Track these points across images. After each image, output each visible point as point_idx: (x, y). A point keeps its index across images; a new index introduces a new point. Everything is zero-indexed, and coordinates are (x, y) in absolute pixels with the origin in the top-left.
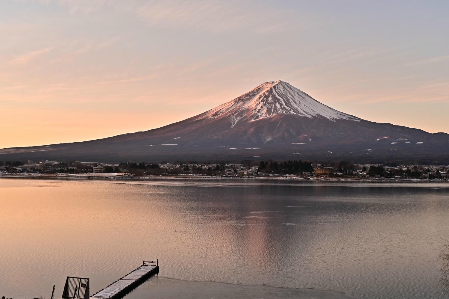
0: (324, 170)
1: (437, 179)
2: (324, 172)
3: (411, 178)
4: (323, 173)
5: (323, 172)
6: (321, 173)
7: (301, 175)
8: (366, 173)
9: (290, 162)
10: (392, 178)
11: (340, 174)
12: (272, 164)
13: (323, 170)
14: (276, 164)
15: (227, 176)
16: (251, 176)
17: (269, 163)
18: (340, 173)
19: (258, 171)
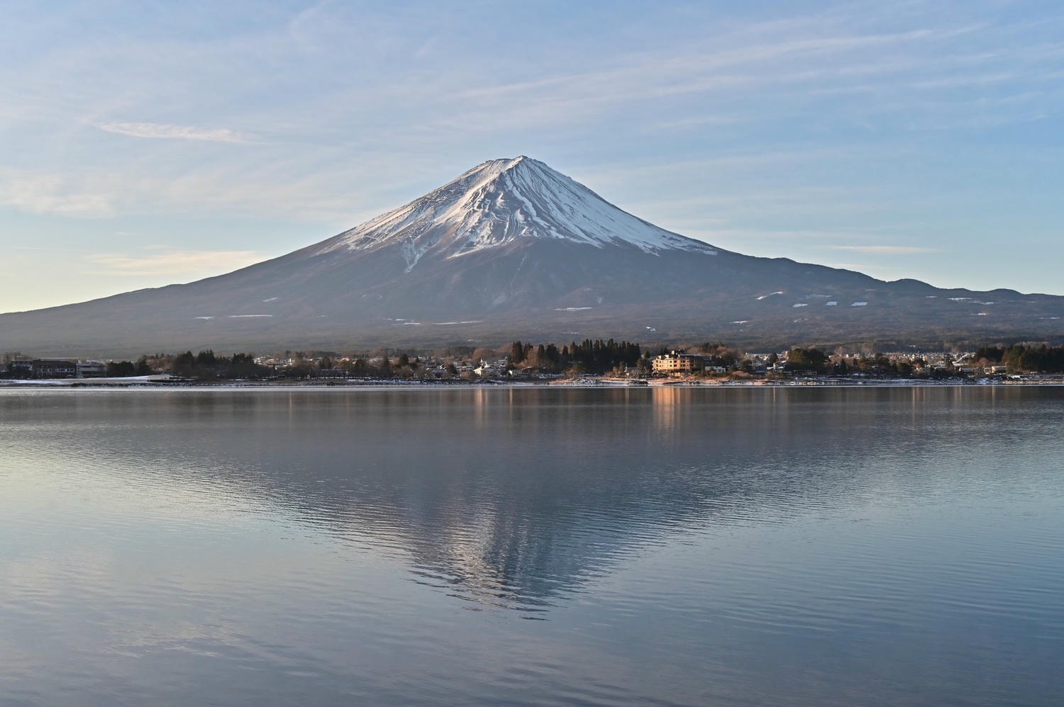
0: (679, 361)
1: (953, 379)
2: (678, 367)
3: (892, 378)
4: (676, 368)
5: (675, 366)
6: (672, 368)
7: (622, 374)
8: (782, 367)
9: (587, 343)
10: (847, 377)
11: (720, 370)
12: (541, 347)
13: (675, 362)
14: (552, 349)
15: (435, 380)
16: (494, 381)
17: (536, 349)
18: (720, 368)
19: (509, 368)
